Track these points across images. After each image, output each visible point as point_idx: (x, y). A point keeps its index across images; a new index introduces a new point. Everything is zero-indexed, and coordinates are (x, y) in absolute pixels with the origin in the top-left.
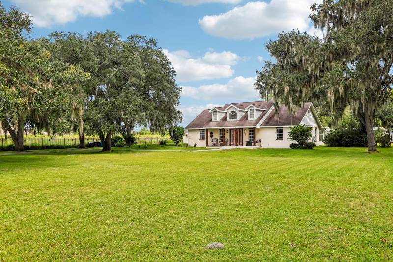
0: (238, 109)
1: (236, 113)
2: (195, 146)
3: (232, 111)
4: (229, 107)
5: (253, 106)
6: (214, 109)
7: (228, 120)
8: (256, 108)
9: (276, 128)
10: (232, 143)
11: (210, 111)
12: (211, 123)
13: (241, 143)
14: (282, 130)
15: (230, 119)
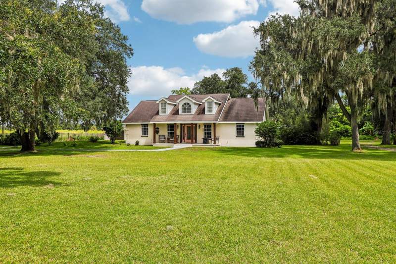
0: (194, 101)
1: (190, 106)
2: (137, 143)
3: (185, 104)
4: (182, 98)
5: (211, 98)
6: (163, 100)
7: (180, 112)
8: (215, 101)
9: (237, 124)
10: (183, 141)
11: (157, 102)
12: (158, 117)
13: (194, 141)
14: (243, 126)
15: (183, 112)
